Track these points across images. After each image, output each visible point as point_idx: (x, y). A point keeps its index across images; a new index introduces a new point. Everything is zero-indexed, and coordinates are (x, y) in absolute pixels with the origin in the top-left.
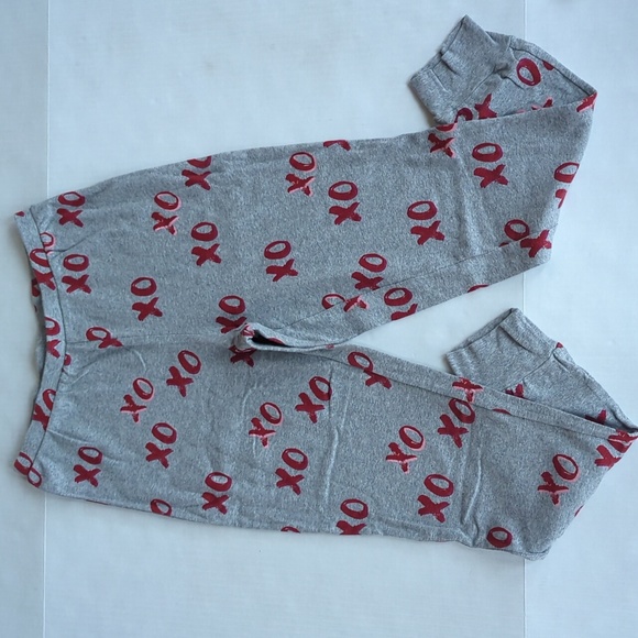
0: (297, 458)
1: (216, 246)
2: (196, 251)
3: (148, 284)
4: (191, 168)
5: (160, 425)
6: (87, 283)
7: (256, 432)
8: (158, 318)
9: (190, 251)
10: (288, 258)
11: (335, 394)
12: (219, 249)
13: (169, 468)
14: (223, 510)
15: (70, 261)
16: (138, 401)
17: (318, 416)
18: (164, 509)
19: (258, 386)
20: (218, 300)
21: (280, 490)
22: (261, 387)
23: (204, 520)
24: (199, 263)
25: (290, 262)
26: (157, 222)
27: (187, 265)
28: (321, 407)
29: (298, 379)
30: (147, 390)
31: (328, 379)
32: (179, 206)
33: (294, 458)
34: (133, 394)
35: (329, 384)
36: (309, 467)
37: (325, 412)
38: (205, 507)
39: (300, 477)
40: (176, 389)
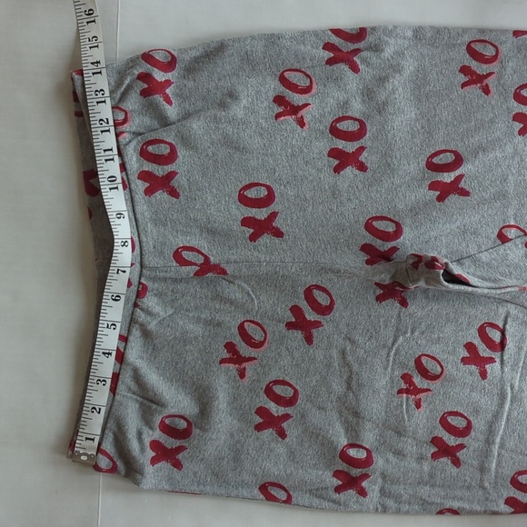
0: (458, 423)
1: (362, 149)
2: (334, 153)
3: (263, 192)
4: (336, 40)
5: (277, 382)
6: (174, 183)
7: (407, 391)
8: (277, 240)
9: (326, 153)
10: (457, 173)
11: (510, 344)
12: (365, 154)
13: (287, 440)
14: (363, 493)
15: (150, 149)
16: (245, 350)
17: (489, 371)
18: (282, 495)
19: (412, 333)
20: (363, 220)
21: (435, 463)
22: (417, 333)
23: (338, 507)
24: (337, 170)
25: (459, 178)
26: (280, 110)
27: (319, 170)
28: (491, 360)
29: (464, 326)
30: (258, 336)
31: (501, 326)
32: (314, 91)
33: (453, 423)
34: (238, 340)
35: (503, 332)
36: (473, 433)
37: (497, 365)
38: (338, 489)
39: (461, 446)
40: (298, 335)
